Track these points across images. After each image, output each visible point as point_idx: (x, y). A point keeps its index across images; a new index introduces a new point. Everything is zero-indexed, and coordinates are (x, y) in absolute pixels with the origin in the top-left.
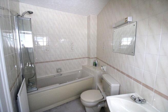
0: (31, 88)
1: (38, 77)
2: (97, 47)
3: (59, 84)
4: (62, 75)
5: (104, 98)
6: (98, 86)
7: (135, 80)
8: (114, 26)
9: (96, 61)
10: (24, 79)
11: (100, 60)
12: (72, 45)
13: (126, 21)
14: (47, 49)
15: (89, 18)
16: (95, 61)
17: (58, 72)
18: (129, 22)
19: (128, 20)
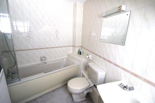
0: (12, 78)
1: (20, 66)
2: (82, 36)
3: (44, 74)
4: (46, 63)
5: (90, 85)
6: (82, 73)
7: (122, 68)
8: (104, 15)
9: (81, 50)
10: (2, 70)
11: (85, 48)
12: (58, 32)
13: (119, 10)
14: (29, 36)
15: (75, 5)
16: (79, 50)
17: (42, 60)
18: (122, 11)
19: (122, 9)
